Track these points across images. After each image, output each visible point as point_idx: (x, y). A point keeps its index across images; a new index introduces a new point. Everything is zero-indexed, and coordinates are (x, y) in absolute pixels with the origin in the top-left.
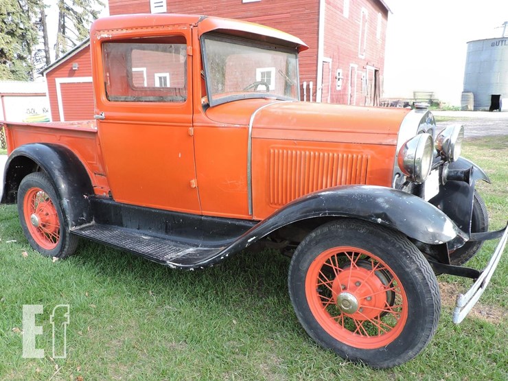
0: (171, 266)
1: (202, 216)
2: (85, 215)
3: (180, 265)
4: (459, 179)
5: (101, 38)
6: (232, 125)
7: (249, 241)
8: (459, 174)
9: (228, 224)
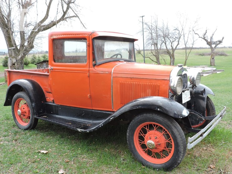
0: (79, 131)
1: (93, 110)
2: (42, 110)
3: (83, 130)
4: (199, 94)
5: (53, 38)
6: (105, 73)
7: (111, 119)
8: (199, 92)
9: (103, 113)
